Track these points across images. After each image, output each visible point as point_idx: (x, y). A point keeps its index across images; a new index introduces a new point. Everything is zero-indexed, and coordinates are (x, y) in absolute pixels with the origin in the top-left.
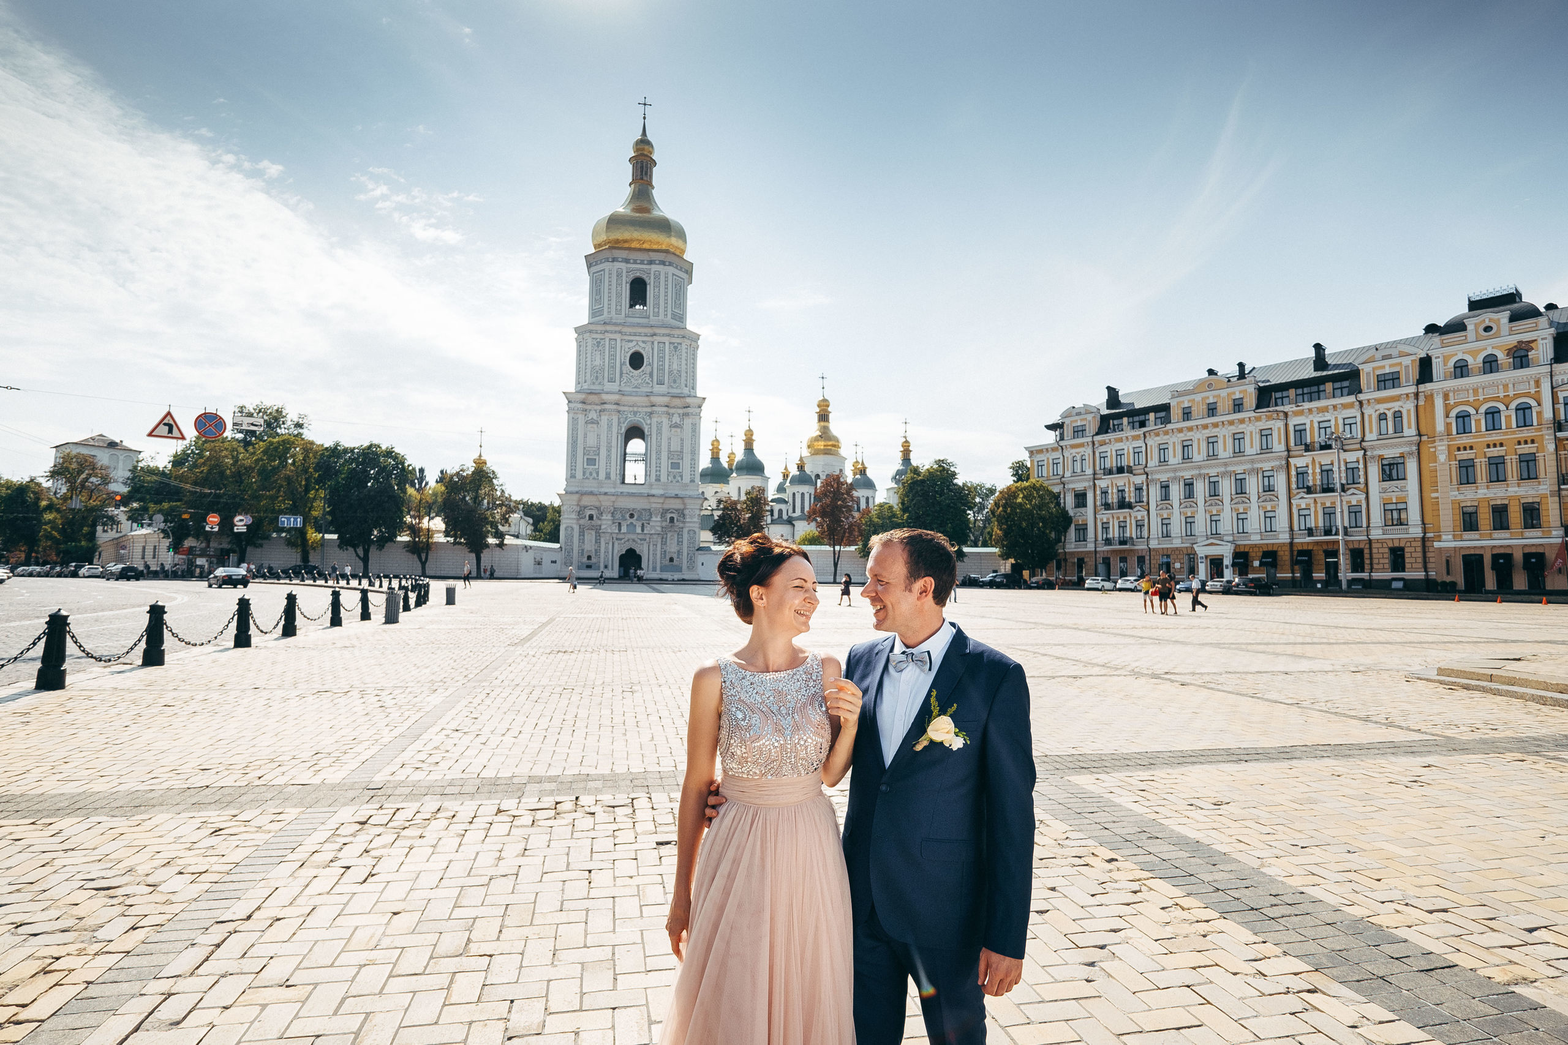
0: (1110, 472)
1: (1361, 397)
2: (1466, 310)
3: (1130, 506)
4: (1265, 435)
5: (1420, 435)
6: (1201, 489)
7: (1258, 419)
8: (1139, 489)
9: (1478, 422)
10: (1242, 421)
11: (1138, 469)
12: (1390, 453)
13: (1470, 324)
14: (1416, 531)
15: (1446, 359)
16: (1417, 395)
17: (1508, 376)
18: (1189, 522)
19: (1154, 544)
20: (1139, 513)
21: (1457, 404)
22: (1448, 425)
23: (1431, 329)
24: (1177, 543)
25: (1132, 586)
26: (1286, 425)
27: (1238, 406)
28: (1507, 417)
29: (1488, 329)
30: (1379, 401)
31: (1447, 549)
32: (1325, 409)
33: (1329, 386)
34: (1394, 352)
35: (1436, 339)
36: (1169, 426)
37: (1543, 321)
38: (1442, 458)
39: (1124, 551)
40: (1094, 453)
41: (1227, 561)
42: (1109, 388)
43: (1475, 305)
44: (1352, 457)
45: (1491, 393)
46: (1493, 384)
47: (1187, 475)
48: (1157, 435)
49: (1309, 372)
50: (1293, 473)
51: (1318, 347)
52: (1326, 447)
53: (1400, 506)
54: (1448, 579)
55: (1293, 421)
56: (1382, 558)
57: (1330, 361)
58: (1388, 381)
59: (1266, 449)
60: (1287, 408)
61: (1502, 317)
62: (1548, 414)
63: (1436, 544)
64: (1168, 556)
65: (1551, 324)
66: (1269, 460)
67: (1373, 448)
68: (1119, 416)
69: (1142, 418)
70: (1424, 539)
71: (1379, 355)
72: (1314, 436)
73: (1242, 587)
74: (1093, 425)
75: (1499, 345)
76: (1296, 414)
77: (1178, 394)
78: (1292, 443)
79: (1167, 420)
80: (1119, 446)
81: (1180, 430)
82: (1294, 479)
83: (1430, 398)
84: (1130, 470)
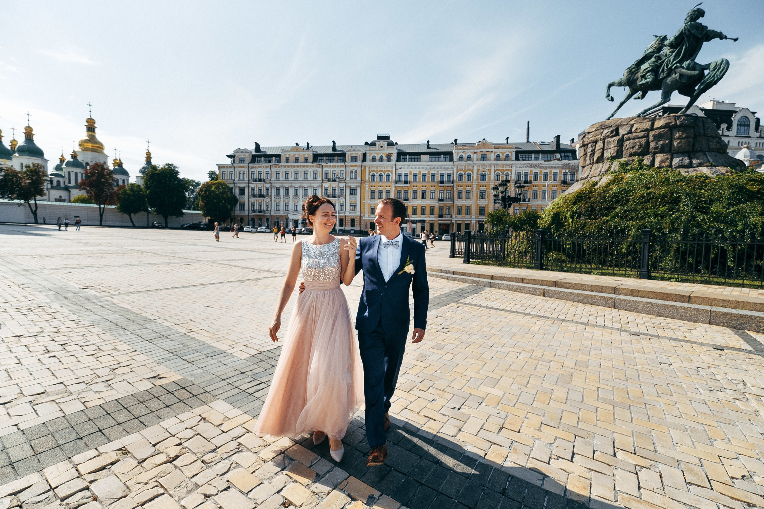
0: (256, 181)
1: (346, 164)
2: (376, 139)
3: (263, 196)
4: (315, 173)
5: (362, 180)
6: (291, 192)
7: (313, 166)
8: (267, 189)
9: (377, 178)
10: (307, 166)
11: (267, 181)
12: (353, 185)
13: (377, 143)
14: (358, 214)
15: (370, 154)
16: (362, 166)
17: (385, 164)
18: (287, 205)
19: (273, 213)
20: (267, 200)
21: (372, 171)
22: (369, 178)
23: (366, 143)
24: (282, 213)
25: (264, 231)
26: (322, 170)
27: (306, 160)
28: (384, 177)
29: (382, 147)
30: (352, 166)
31: (366, 220)
32: (334, 166)
33: (336, 158)
34: (357, 150)
35: (368, 147)
36: (281, 164)
37: (395, 147)
38: (367, 189)
39: (261, 216)
40: (249, 171)
41: (300, 222)
42: (256, 143)
43: (379, 138)
44: (342, 185)
45: (381, 169)
46: (382, 166)
47: (287, 185)
48: (276, 167)
49: (330, 151)
50: (324, 189)
51: (334, 142)
52: (334, 181)
53: (355, 204)
54: (366, 230)
55: (325, 169)
56: (348, 222)
57: (337, 148)
58: (354, 159)
59: (315, 179)
60: (323, 164)
61: (385, 143)
62: (394, 178)
63: (364, 218)
64: (278, 219)
65: (397, 149)
66: (316, 183)
67: (348, 183)
68: (260, 156)
69: (270, 159)
70: (360, 216)
71: (352, 149)
72: (330, 176)
73: (305, 232)
74: (248, 159)
75: (384, 153)
76: (327, 166)
77: (284, 150)
78: (324, 178)
79: (279, 161)
80: (260, 169)
81: (285, 167)
82: (324, 191)
83: (365, 167)
84: (264, 181)
